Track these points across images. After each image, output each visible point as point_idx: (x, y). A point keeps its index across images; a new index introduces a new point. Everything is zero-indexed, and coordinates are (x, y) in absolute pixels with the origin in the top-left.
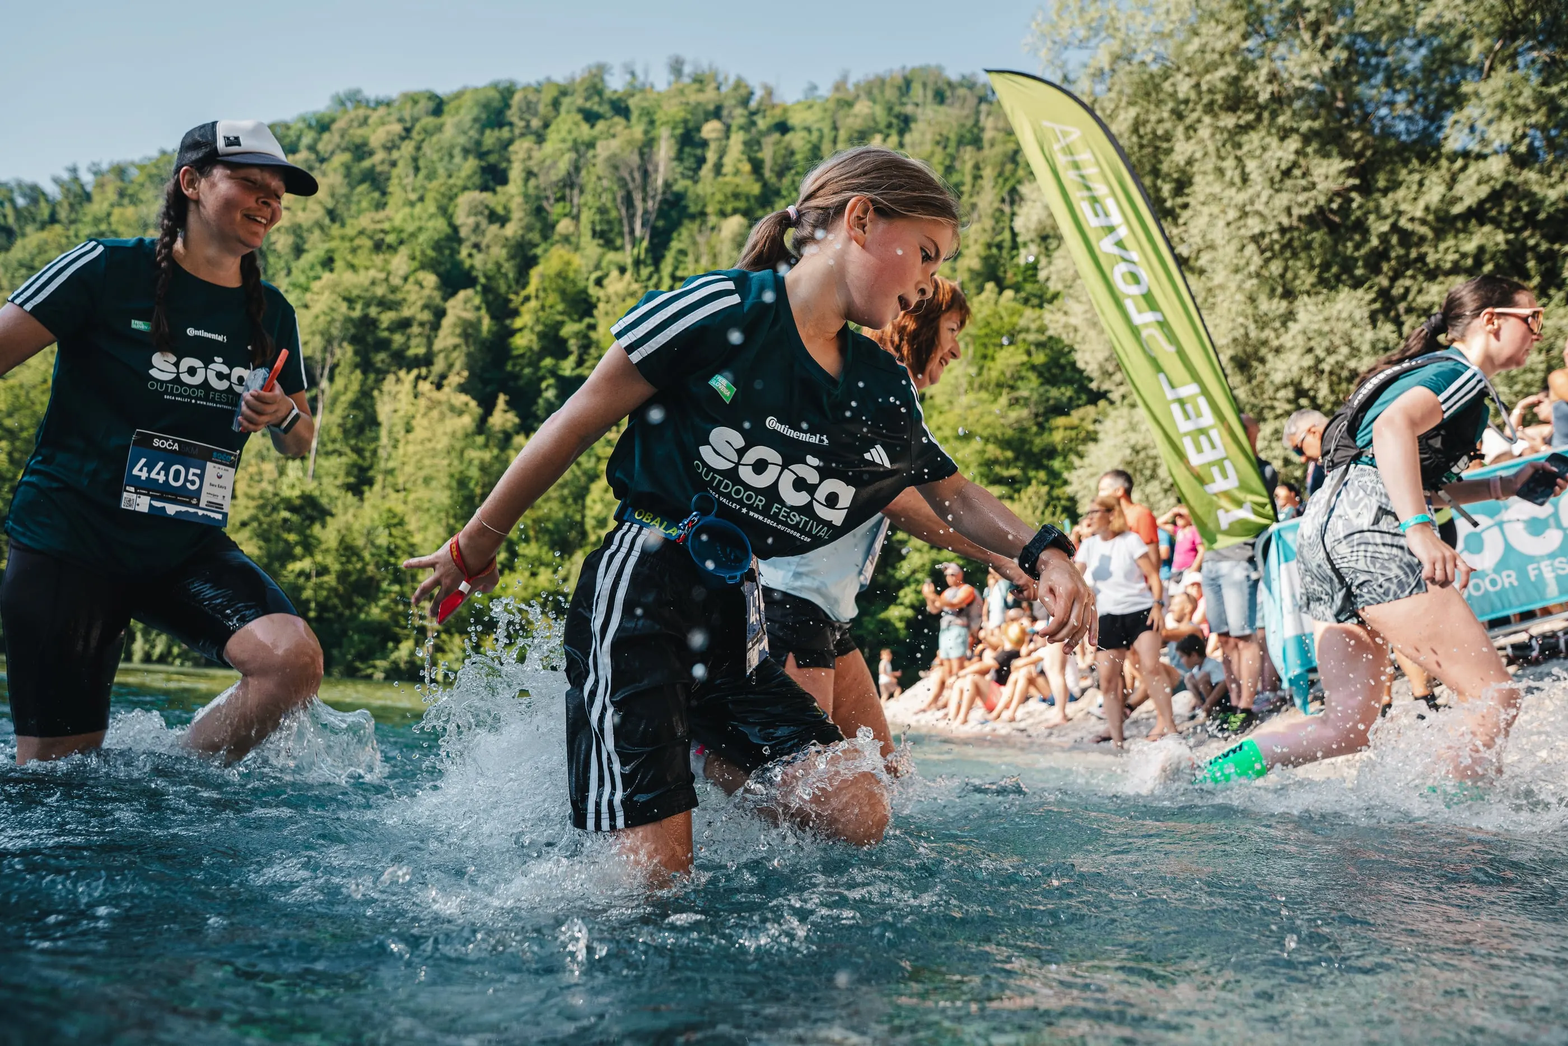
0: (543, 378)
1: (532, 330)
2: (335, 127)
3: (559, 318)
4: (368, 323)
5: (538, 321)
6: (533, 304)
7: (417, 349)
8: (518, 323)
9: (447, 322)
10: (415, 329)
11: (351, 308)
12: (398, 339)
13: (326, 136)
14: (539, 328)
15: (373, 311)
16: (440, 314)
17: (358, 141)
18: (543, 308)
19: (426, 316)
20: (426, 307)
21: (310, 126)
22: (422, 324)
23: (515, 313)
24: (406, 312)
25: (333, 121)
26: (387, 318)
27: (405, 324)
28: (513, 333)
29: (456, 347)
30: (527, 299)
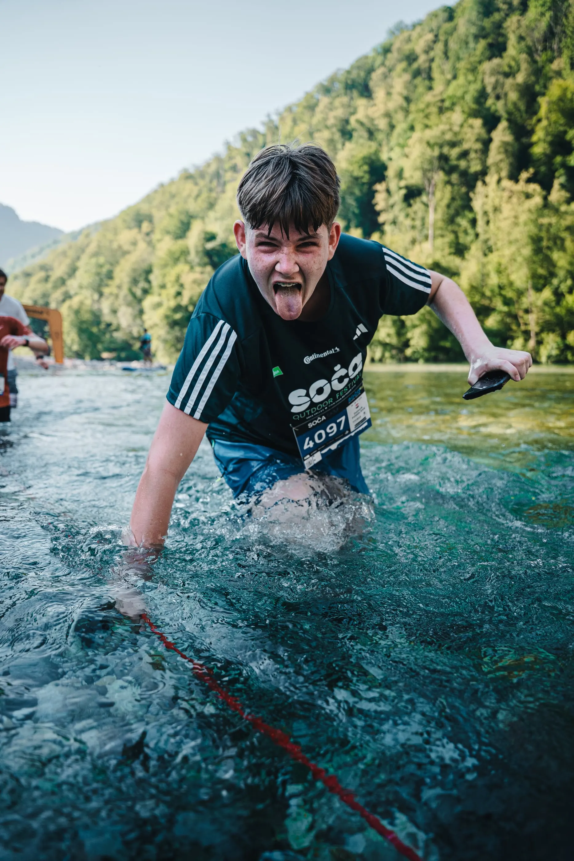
0: (556, 170)
1: (544, 141)
2: (394, 48)
3: (562, 129)
4: (444, 158)
5: (547, 134)
6: (544, 123)
7: (475, 167)
8: (535, 138)
9: (494, 146)
10: (472, 155)
11: (433, 150)
12: (463, 164)
13: (389, 56)
14: (549, 138)
15: (446, 150)
16: (487, 143)
17: (407, 53)
18: (550, 125)
19: (478, 146)
20: (477, 140)
21: (379, 54)
22: (476, 151)
23: (531, 132)
24: (466, 146)
25: (391, 45)
26: (454, 153)
27: (465, 154)
28: (531, 145)
29: (501, 161)
30: (539, 121)
